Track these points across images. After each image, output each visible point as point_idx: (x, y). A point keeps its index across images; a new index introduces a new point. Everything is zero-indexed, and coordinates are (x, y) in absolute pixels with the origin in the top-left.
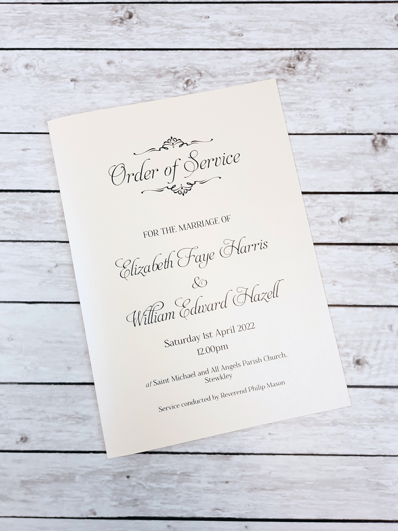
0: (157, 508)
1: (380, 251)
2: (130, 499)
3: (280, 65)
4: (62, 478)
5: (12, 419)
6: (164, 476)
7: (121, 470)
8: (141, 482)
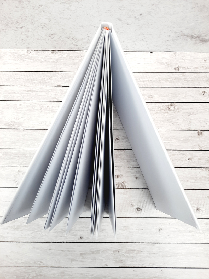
0: (129, 264)
1: (203, 170)
2: (120, 260)
3: (165, 107)
4: (95, 252)
5: (77, 230)
6: (132, 251)
7: (116, 249)
8: (123, 254)
